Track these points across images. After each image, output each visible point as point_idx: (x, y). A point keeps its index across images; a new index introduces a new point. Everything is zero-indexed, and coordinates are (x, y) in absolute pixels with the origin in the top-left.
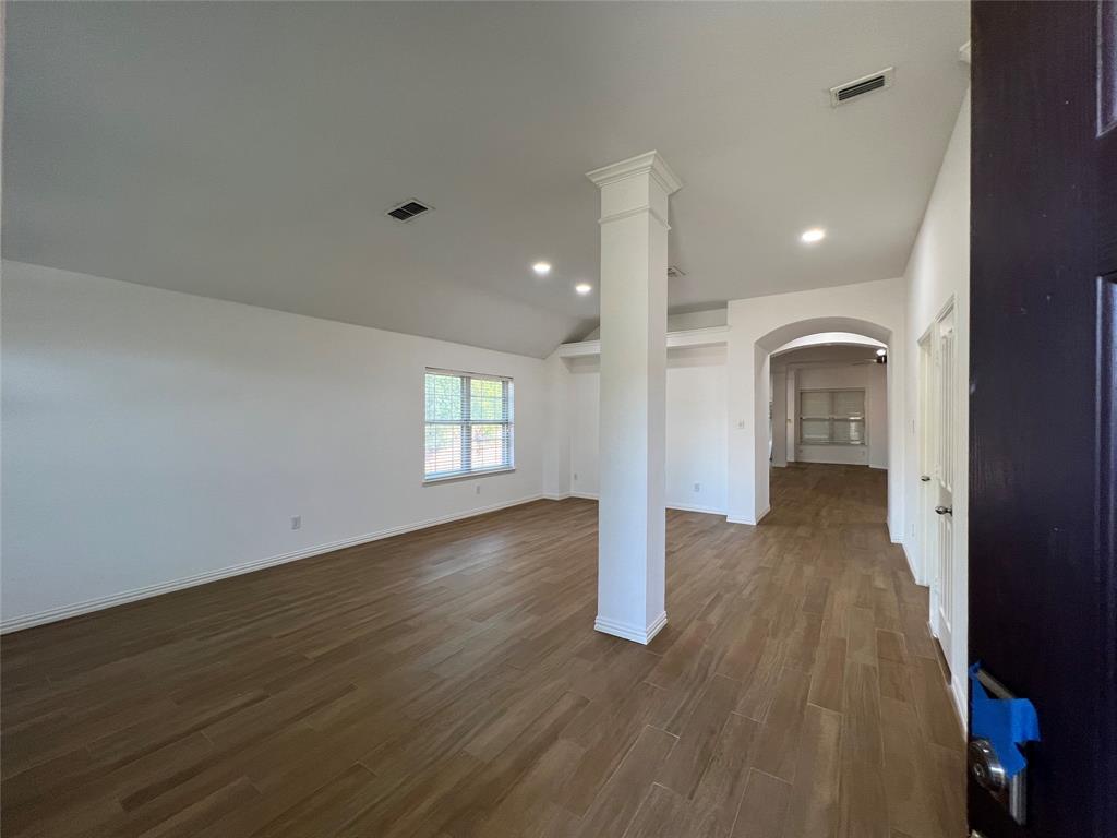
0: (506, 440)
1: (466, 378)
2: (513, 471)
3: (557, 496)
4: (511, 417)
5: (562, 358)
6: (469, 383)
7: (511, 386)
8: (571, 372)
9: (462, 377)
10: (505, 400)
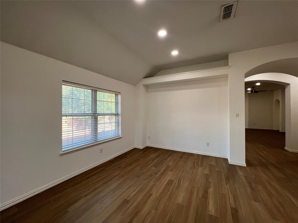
0: (117, 123)
1: (95, 91)
2: (121, 138)
3: (141, 147)
4: (120, 112)
5: (143, 85)
6: (96, 94)
7: (119, 97)
8: (147, 91)
9: (92, 90)
10: (117, 103)
